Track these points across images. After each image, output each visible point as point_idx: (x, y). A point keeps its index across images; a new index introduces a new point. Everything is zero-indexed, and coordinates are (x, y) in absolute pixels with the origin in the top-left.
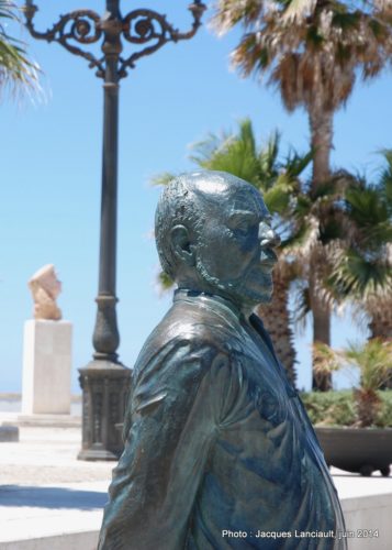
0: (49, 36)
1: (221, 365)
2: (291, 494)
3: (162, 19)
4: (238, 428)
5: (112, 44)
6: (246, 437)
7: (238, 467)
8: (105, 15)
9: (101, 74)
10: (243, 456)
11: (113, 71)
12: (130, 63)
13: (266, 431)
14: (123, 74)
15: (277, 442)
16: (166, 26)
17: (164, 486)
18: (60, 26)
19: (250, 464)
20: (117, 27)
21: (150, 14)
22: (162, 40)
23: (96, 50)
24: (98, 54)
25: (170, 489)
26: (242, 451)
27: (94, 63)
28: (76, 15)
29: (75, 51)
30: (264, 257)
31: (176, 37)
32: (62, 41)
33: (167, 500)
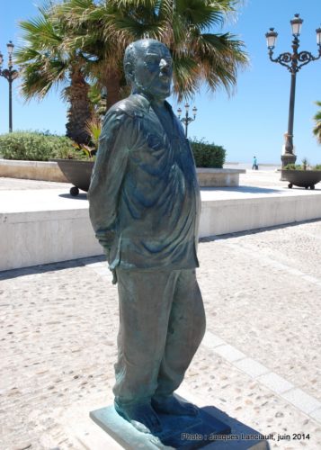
0: (276, 61)
1: (129, 122)
2: (163, 181)
3: (310, 54)
4: (138, 151)
5: (295, 62)
6: (142, 155)
7: (139, 169)
8: (293, 54)
9: (291, 71)
10: (141, 164)
11: (294, 70)
12: (300, 67)
13: (151, 153)
14: (297, 71)
15: (158, 158)
16: (311, 56)
17: (105, 176)
18: (279, 58)
19: (144, 167)
20: (296, 57)
21: (306, 53)
22: (310, 60)
23: (290, 64)
24: (290, 66)
25: (108, 178)
26: (140, 161)
27: (289, 68)
28: (284, 54)
29: (284, 65)
30: (161, 74)
31: (314, 59)
32: (280, 62)
33: (107, 182)
